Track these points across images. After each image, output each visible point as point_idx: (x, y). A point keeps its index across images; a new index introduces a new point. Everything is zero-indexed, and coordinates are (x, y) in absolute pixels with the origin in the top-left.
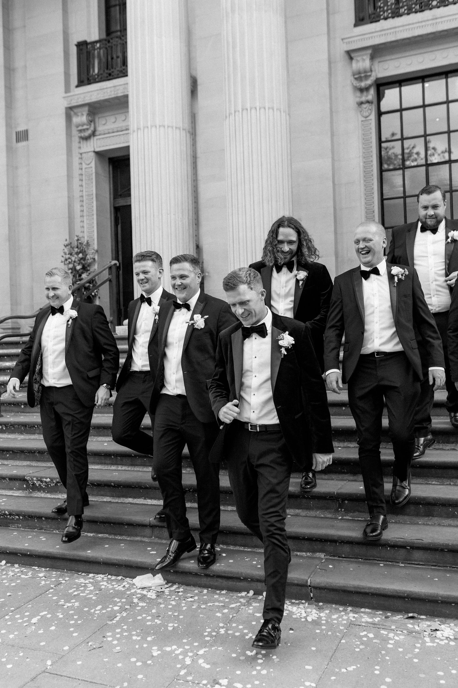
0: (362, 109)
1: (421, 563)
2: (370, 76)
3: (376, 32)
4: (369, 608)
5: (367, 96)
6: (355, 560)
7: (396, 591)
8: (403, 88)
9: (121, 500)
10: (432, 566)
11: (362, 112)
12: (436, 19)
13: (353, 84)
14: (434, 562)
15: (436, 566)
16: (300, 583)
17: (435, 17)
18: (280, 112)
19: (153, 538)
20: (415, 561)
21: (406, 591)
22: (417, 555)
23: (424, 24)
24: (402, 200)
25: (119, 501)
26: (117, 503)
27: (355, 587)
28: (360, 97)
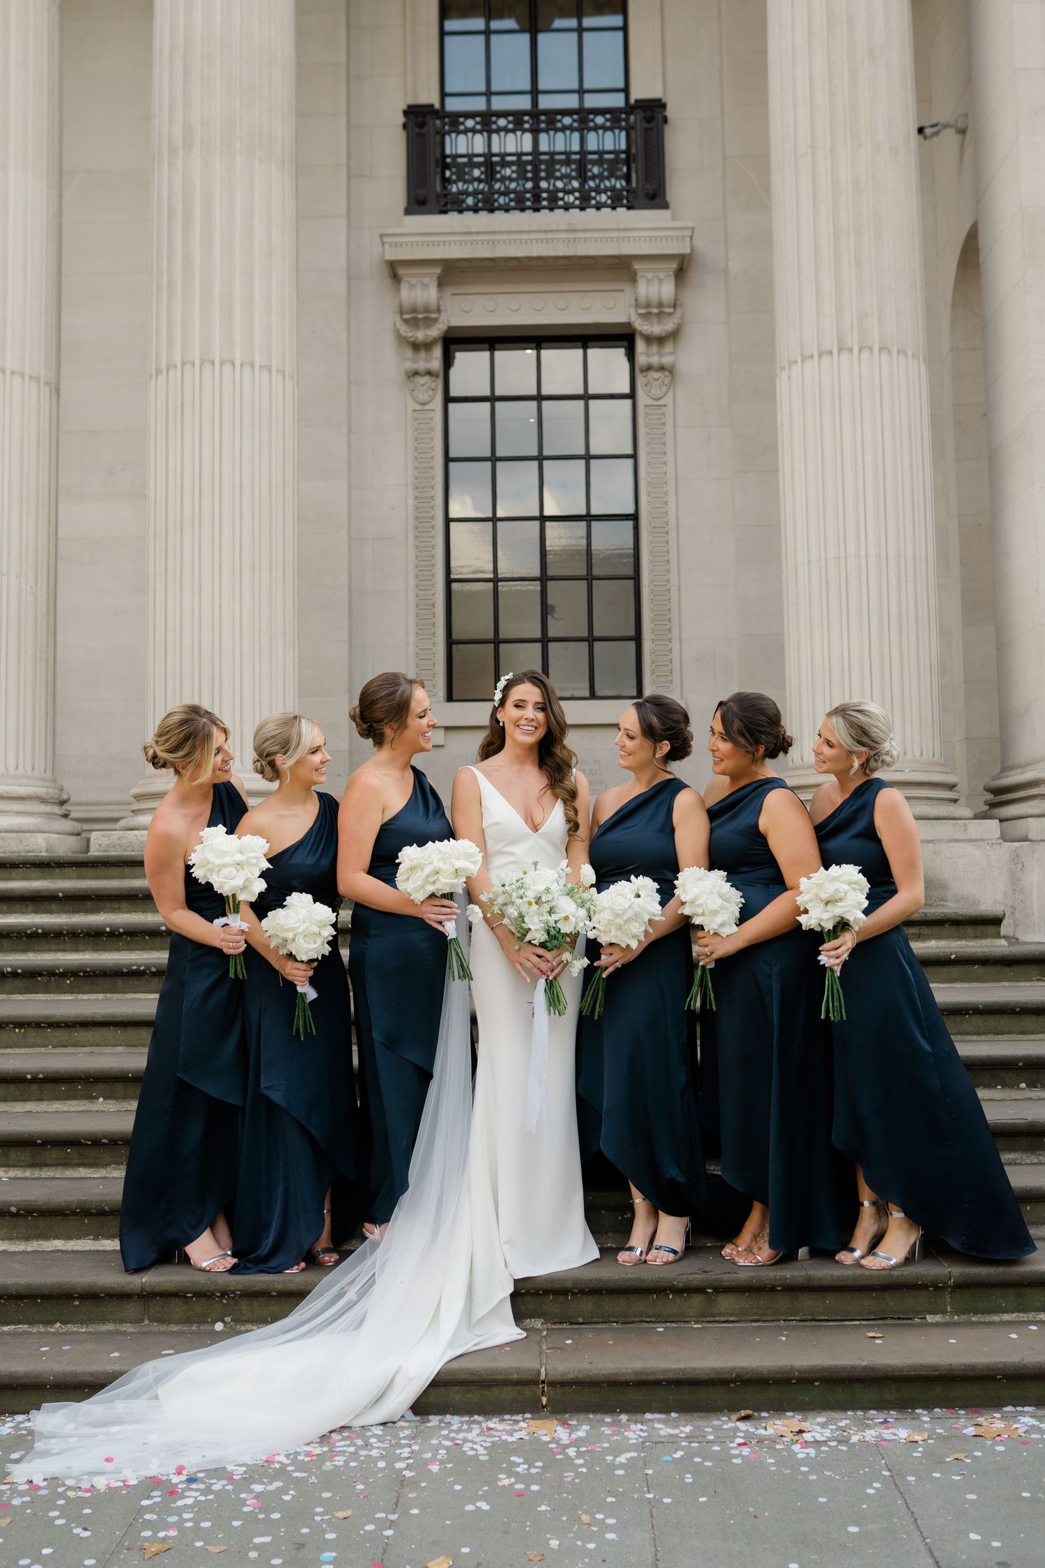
0: (415, 386)
1: (731, 1319)
2: (436, 320)
3: (453, 234)
4: (660, 1412)
5: (428, 361)
6: (604, 1326)
7: (716, 1371)
8: (498, 354)
9: (33, 1246)
10: (753, 1321)
11: (416, 392)
12: (575, 231)
13: (398, 330)
14: (755, 1314)
15: (757, 1321)
16: (524, 1377)
17: (572, 228)
18: (284, 377)
19: (146, 1322)
20: (720, 1315)
21: (735, 1368)
22: (726, 1303)
23: (549, 236)
24: (491, 584)
25: (29, 1249)
26: (24, 1252)
27: (636, 1373)
28: (415, 361)
